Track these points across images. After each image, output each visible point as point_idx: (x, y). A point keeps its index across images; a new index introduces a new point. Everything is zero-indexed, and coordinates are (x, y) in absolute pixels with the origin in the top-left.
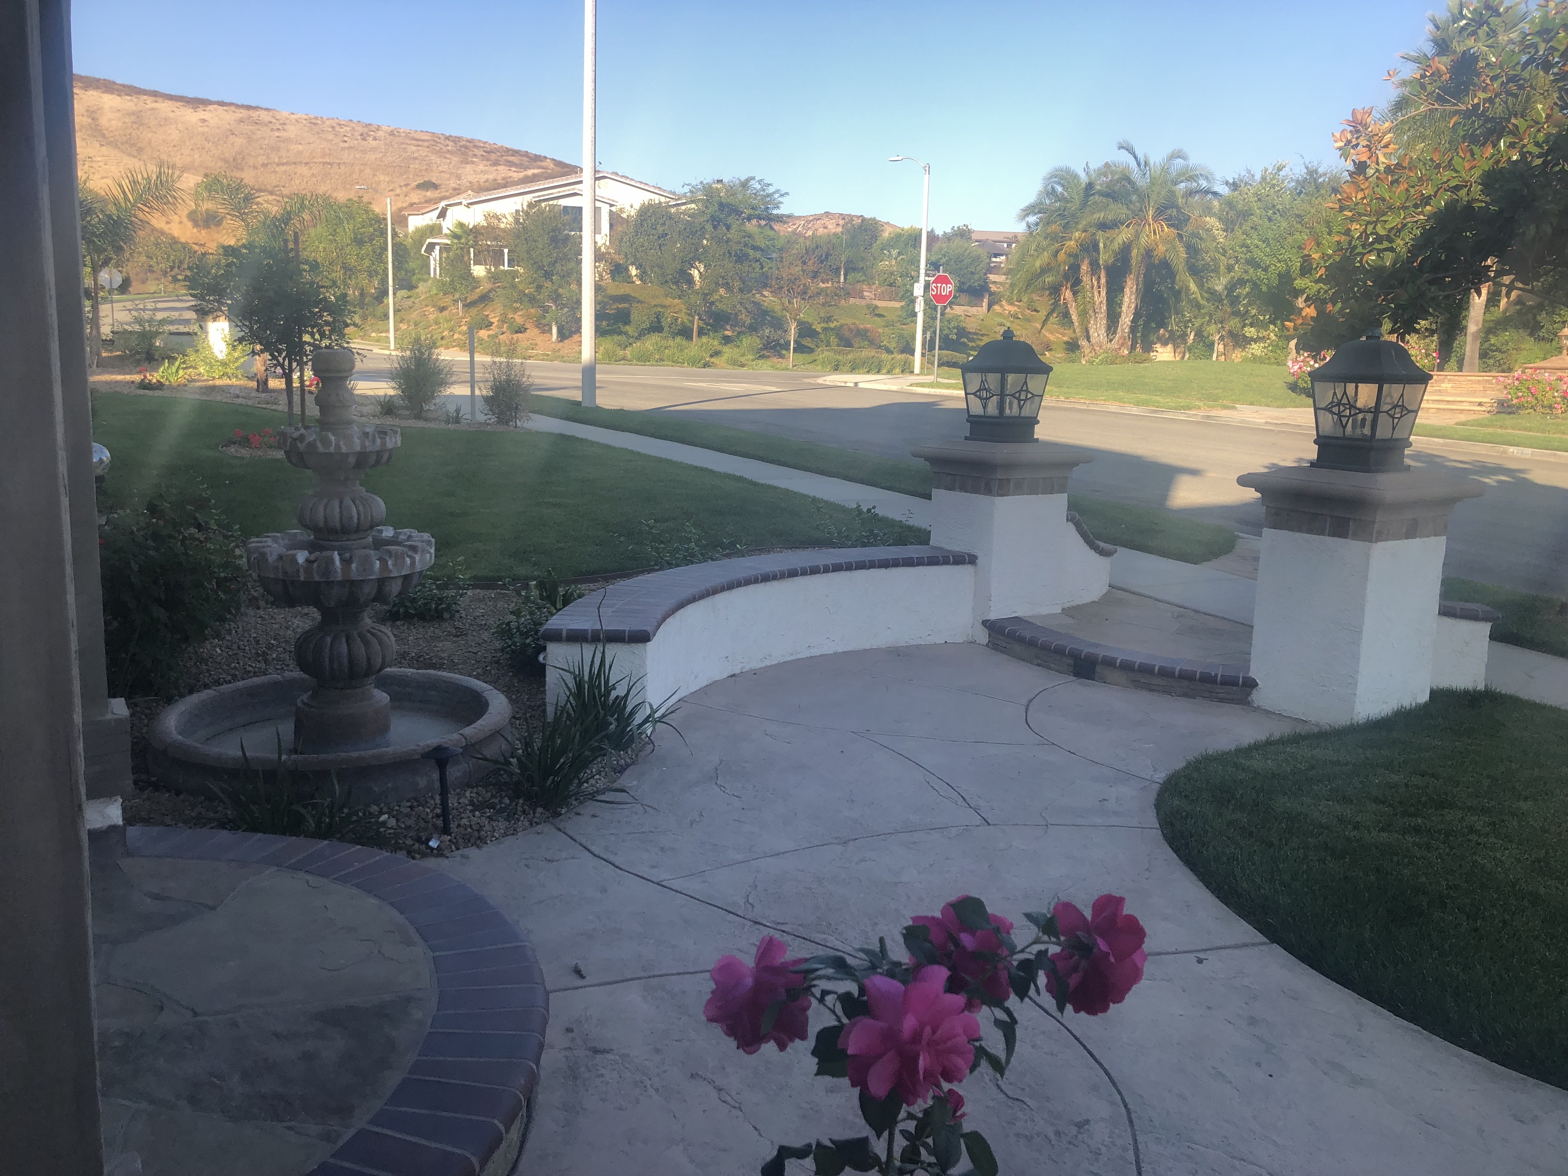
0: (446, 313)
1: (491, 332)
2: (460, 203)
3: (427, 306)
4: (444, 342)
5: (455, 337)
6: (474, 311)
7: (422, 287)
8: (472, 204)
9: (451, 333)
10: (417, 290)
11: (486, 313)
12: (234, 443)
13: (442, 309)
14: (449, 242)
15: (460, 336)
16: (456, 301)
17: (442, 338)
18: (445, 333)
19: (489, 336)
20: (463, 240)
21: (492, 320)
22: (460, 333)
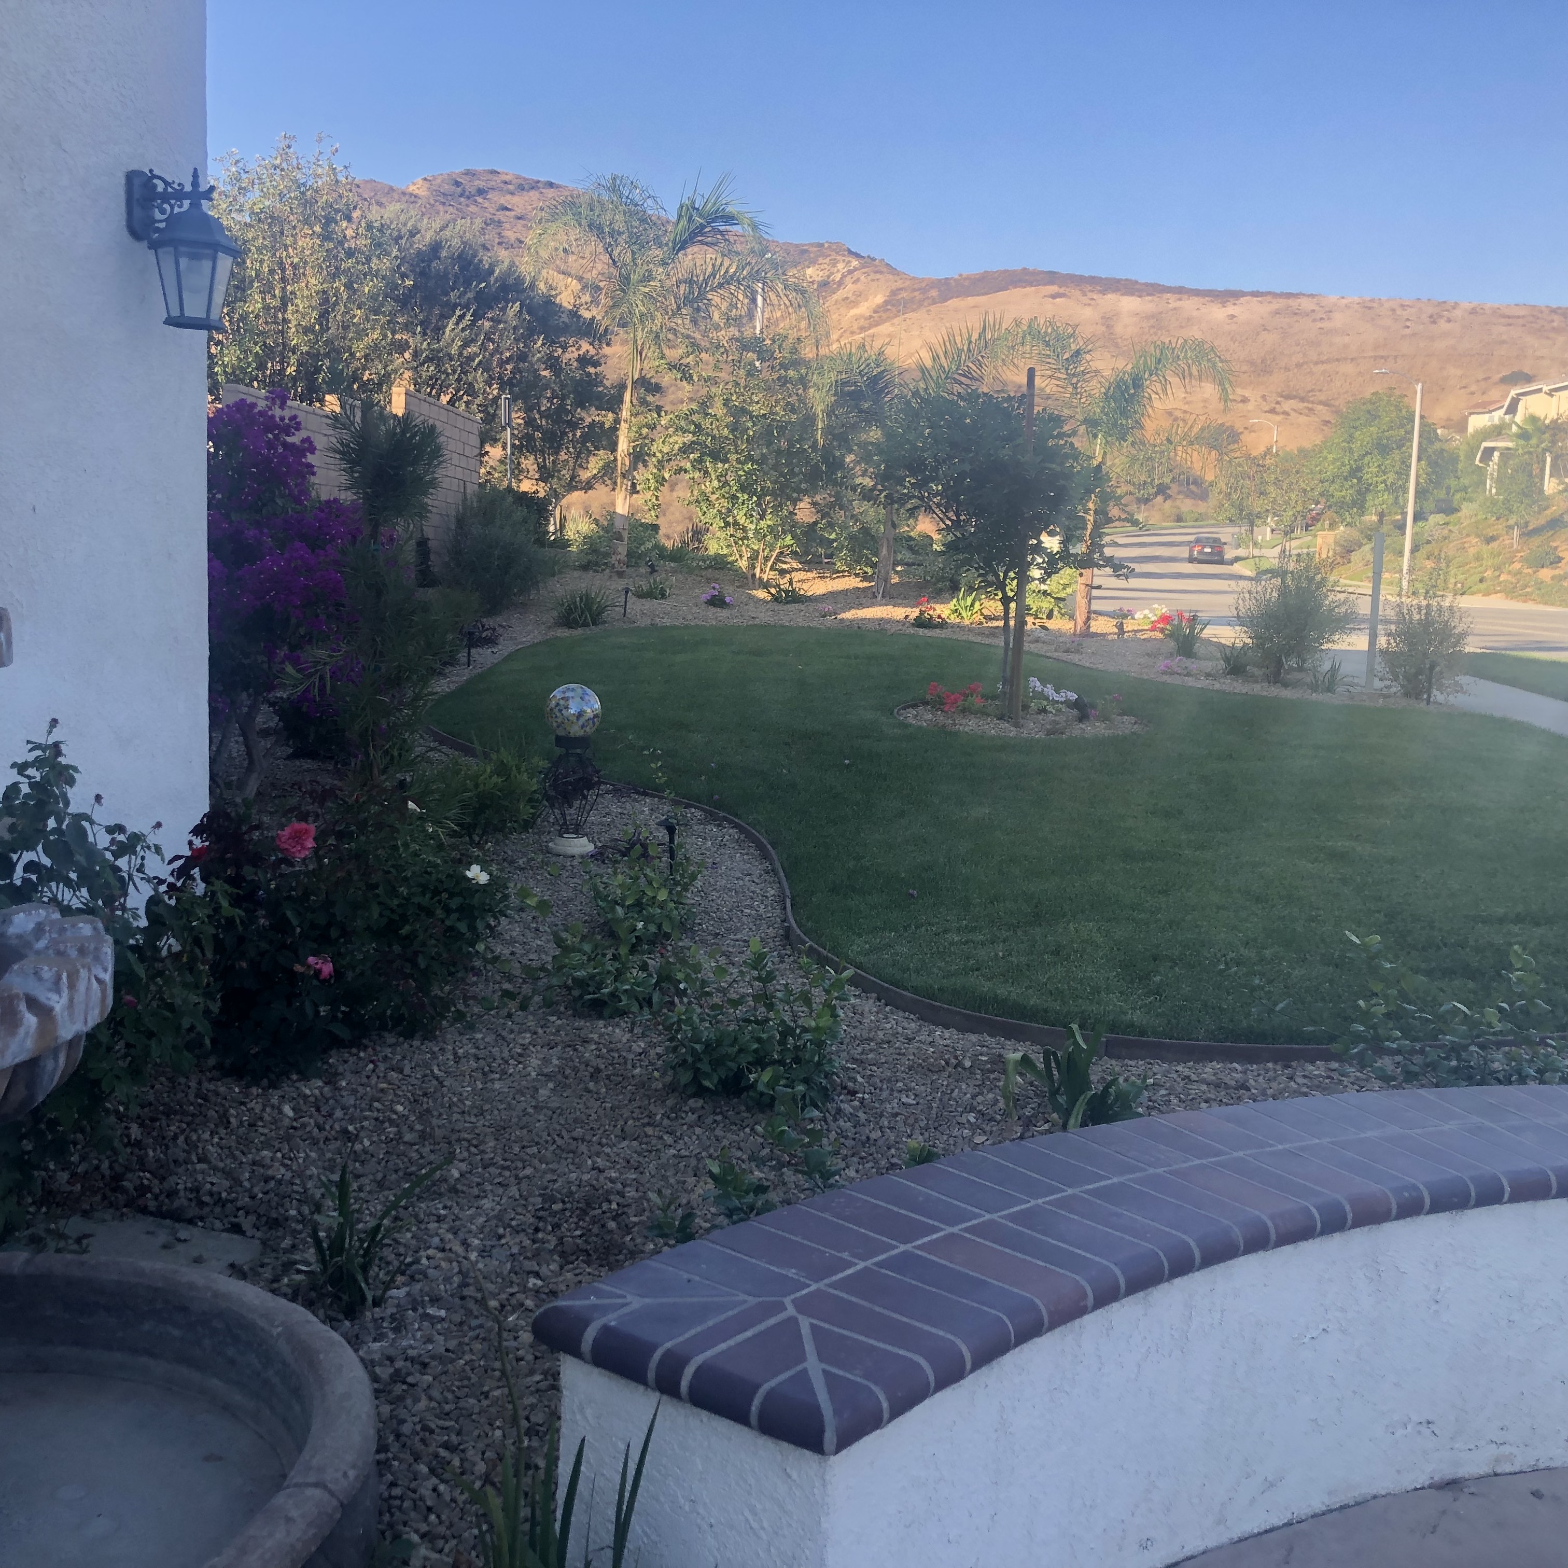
0: (1494, 545)
1: (1557, 572)
2: (1540, 390)
3: (1468, 535)
4: (1482, 586)
5: (1501, 579)
6: (1536, 541)
7: (1467, 509)
8: (1557, 390)
9: (1497, 573)
10: (1459, 514)
11: (1554, 544)
12: (926, 703)
13: (1490, 540)
14: (1510, 445)
15: (1509, 578)
16: (1511, 528)
17: (1481, 581)
18: (1488, 574)
19: (1553, 578)
20: (1534, 441)
21: (1561, 555)
22: (1509, 572)
